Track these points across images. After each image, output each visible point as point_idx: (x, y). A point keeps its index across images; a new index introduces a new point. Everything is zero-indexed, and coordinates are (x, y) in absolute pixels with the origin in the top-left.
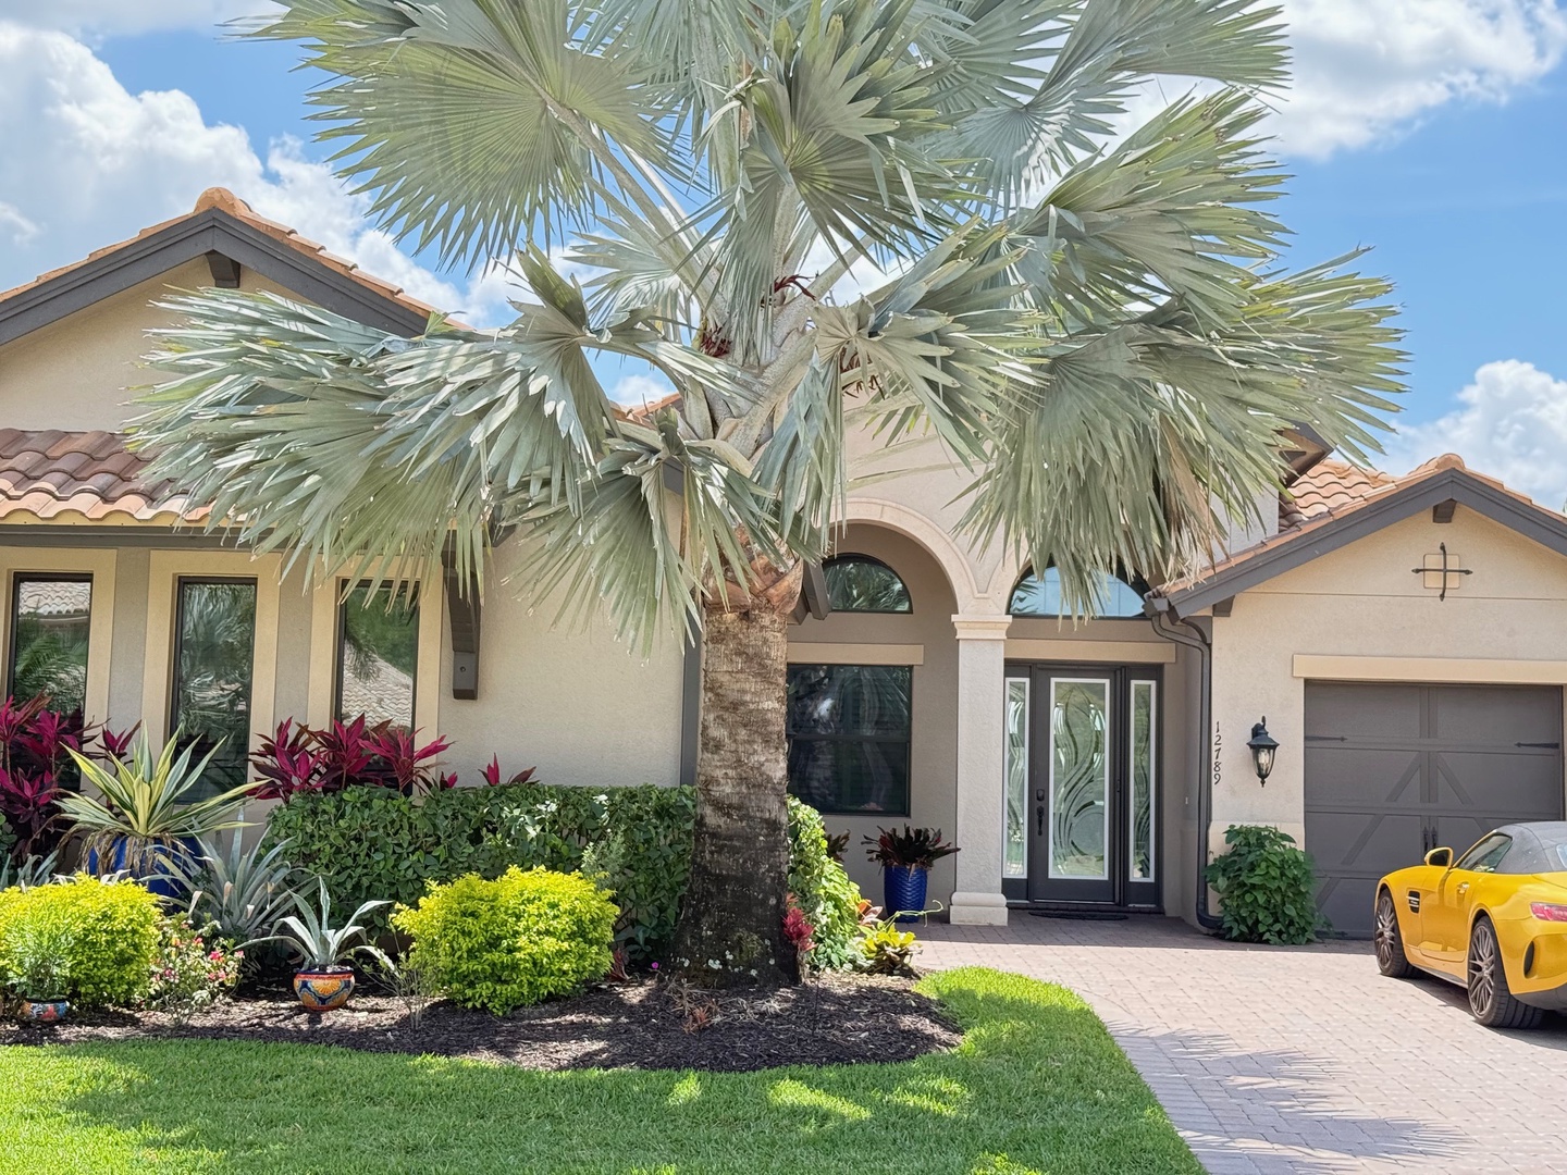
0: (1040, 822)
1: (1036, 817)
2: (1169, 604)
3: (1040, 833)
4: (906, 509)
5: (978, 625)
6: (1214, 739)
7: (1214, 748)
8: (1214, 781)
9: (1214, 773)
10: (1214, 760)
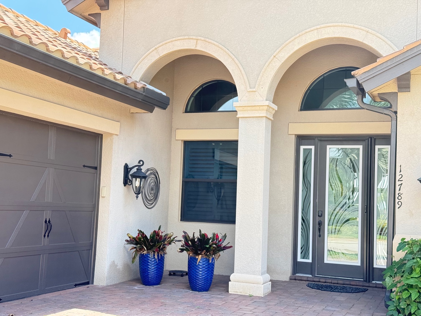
0: (319, 230)
1: (317, 226)
2: (358, 81)
3: (320, 236)
4: (210, 41)
5: (249, 108)
6: (398, 177)
7: (398, 183)
8: (397, 206)
9: (397, 200)
10: (397, 192)
